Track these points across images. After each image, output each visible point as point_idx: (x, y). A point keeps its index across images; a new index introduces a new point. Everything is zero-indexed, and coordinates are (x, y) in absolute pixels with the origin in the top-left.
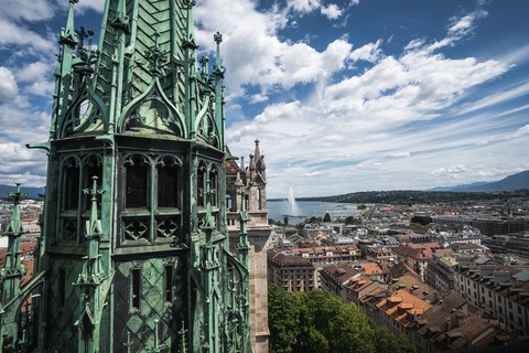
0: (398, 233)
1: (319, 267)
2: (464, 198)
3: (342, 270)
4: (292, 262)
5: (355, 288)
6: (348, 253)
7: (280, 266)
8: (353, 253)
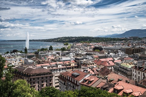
0: (91, 54)
1: (57, 74)
2: (111, 40)
3: (76, 74)
4: (37, 72)
5: (88, 83)
6: (70, 65)
7: (30, 76)
8: (73, 65)
